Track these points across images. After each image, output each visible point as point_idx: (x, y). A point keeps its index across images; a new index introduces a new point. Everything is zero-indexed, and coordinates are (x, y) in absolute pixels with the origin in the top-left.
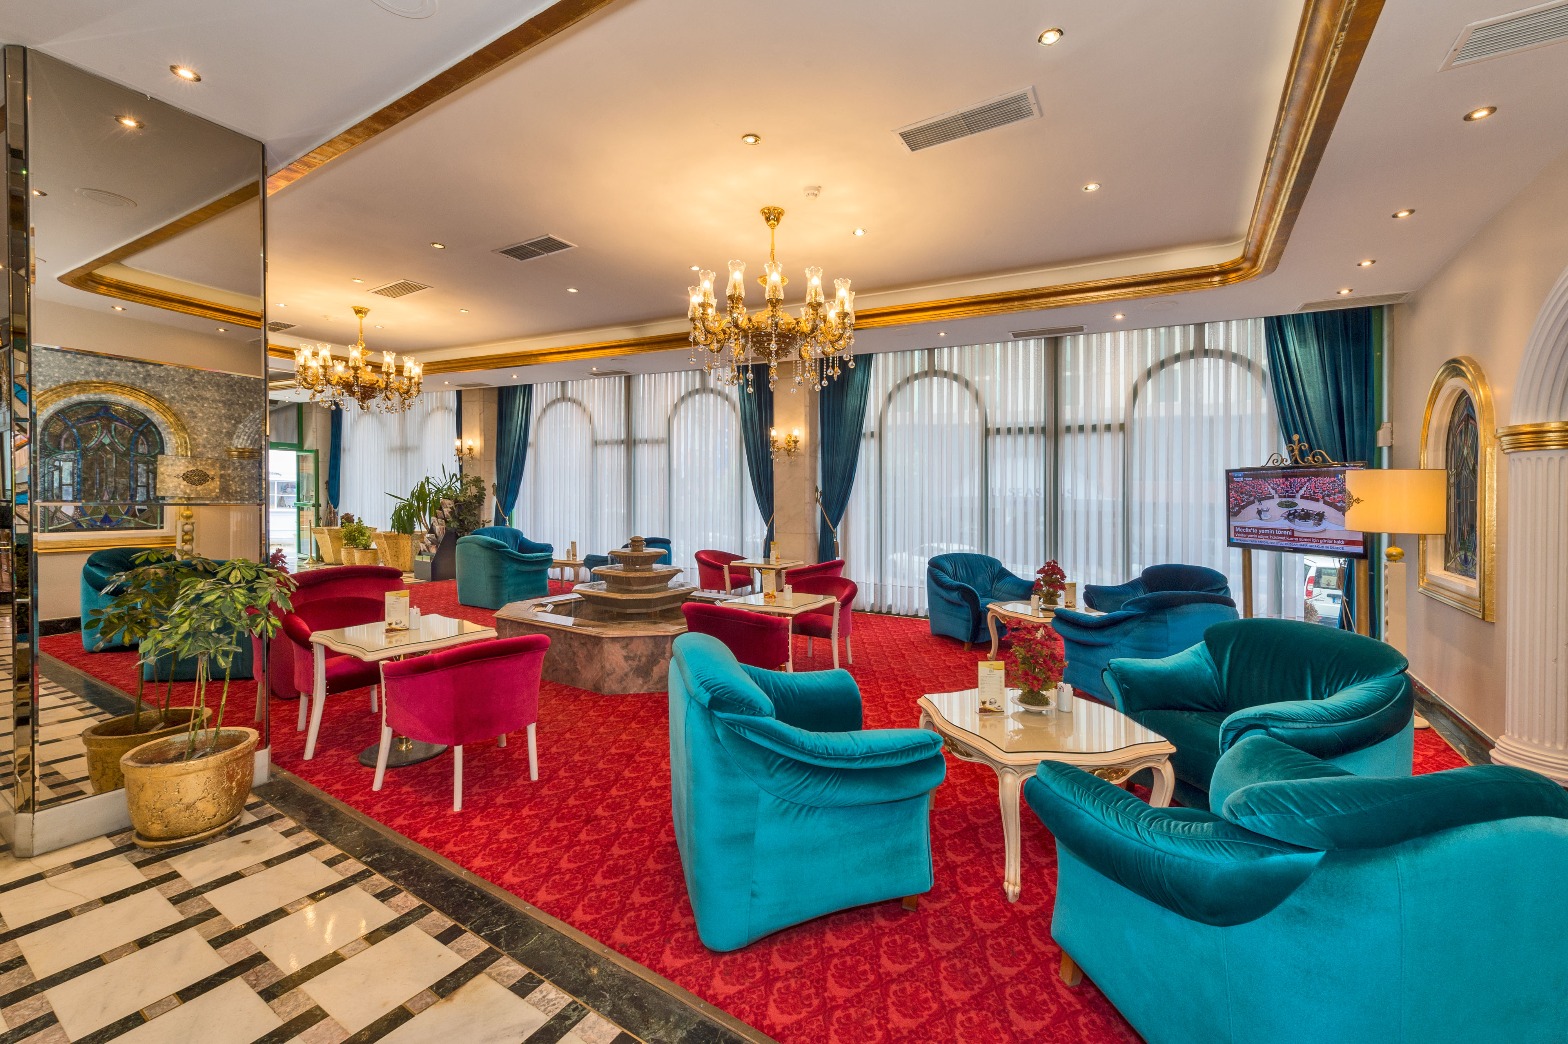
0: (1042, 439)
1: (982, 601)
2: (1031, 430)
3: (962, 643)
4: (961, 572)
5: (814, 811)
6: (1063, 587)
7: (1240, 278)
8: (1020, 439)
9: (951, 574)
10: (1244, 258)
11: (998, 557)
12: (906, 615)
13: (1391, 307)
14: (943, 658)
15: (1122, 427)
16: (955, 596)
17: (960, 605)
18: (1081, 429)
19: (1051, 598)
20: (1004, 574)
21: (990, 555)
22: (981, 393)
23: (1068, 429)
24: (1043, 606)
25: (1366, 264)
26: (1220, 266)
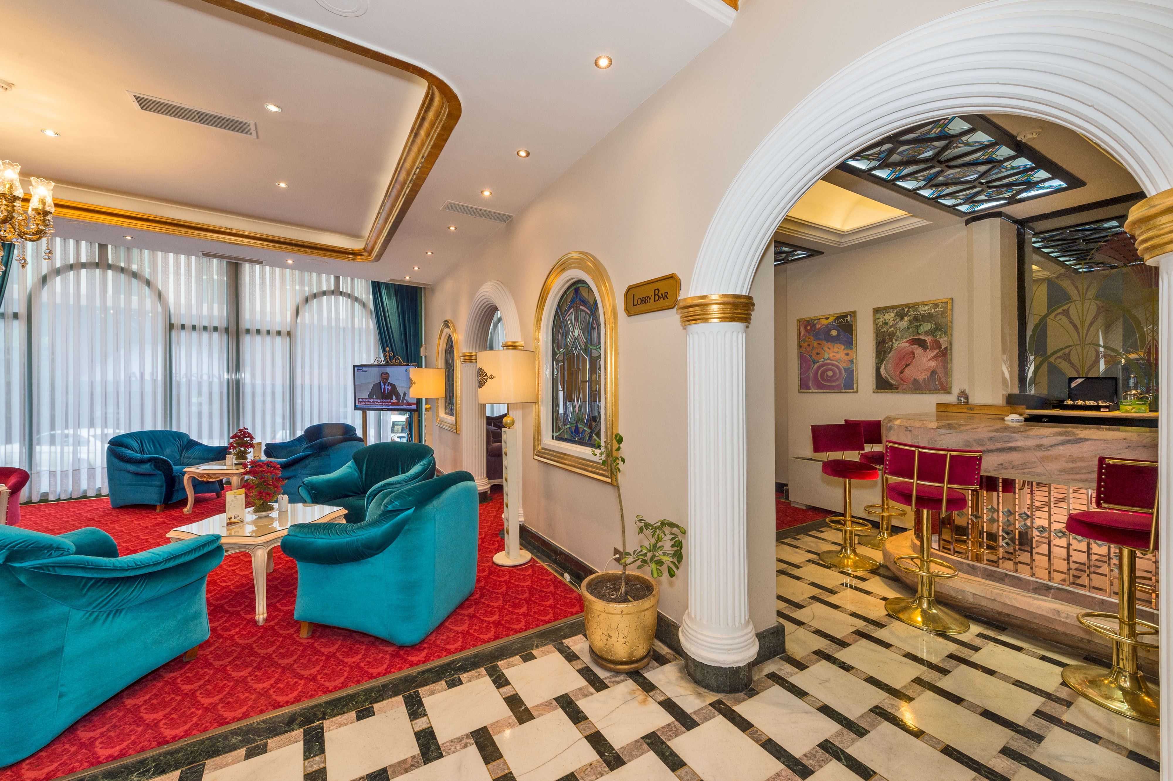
0: (225, 337)
1: (175, 468)
2: (216, 329)
3: (153, 507)
4: (148, 446)
5: (121, 612)
6: (252, 446)
7: (362, 259)
8: (205, 335)
9: (137, 449)
10: (365, 249)
11: (183, 430)
12: (70, 499)
13: (425, 288)
14: (136, 522)
15: (289, 333)
16: (147, 468)
17: (151, 475)
18: (258, 332)
19: (241, 456)
20: (192, 444)
21: (174, 429)
22: (164, 293)
23: (248, 331)
24: (236, 462)
25: (416, 268)
26: (353, 250)
